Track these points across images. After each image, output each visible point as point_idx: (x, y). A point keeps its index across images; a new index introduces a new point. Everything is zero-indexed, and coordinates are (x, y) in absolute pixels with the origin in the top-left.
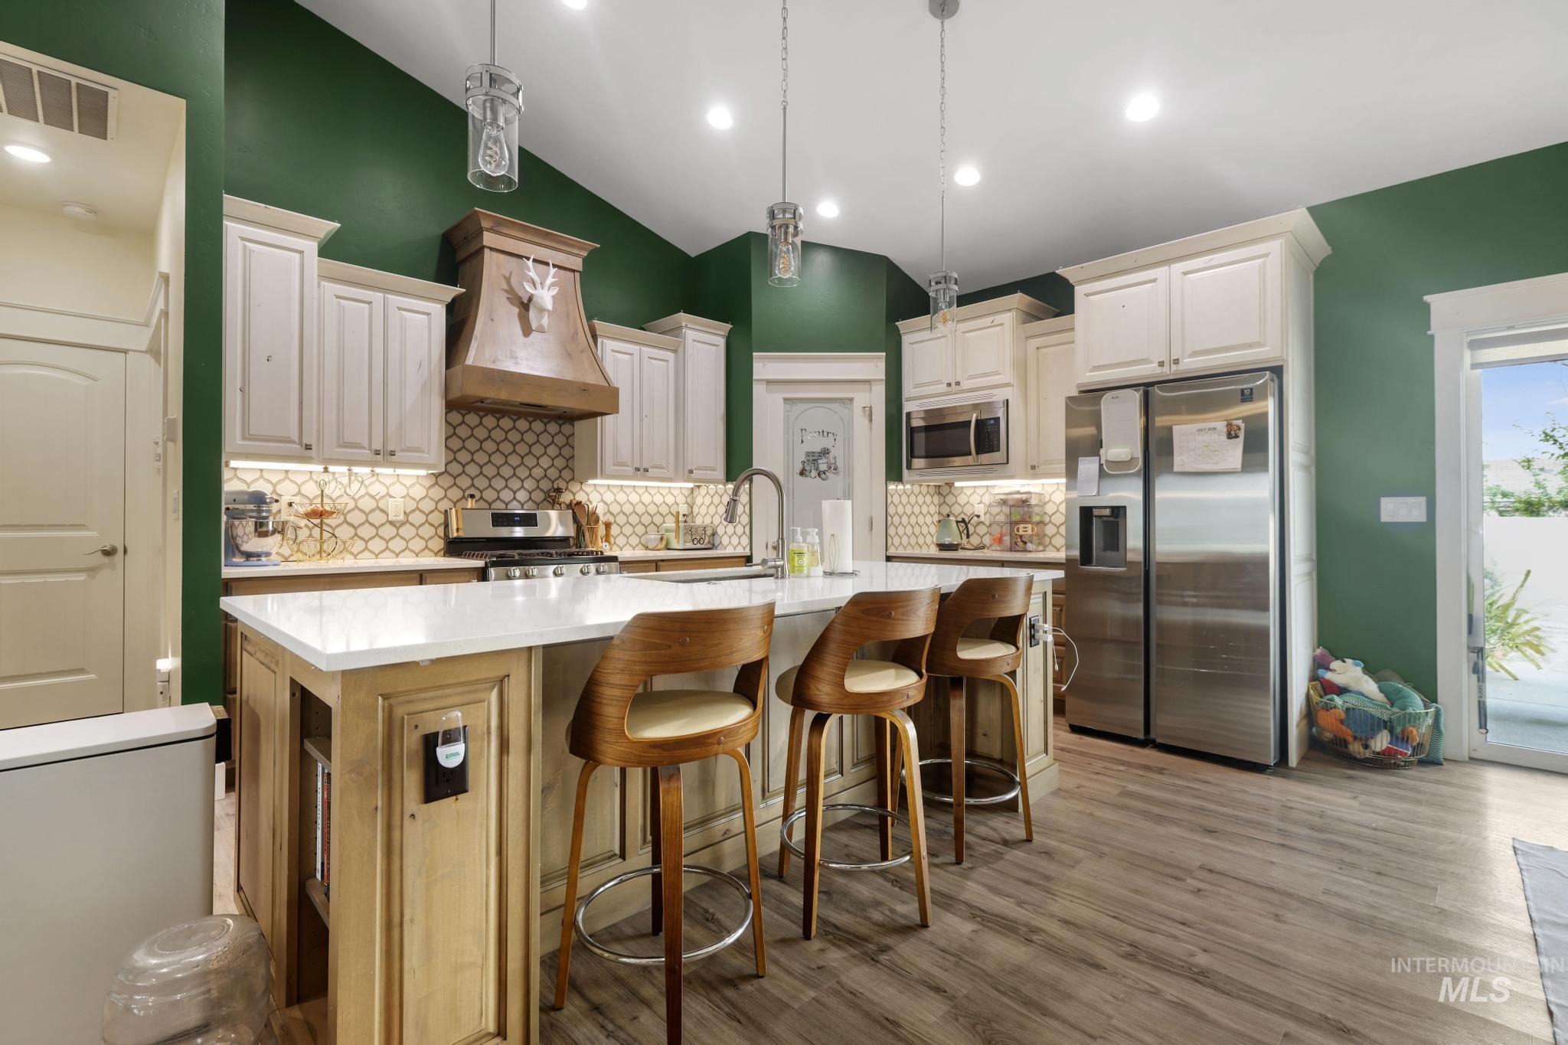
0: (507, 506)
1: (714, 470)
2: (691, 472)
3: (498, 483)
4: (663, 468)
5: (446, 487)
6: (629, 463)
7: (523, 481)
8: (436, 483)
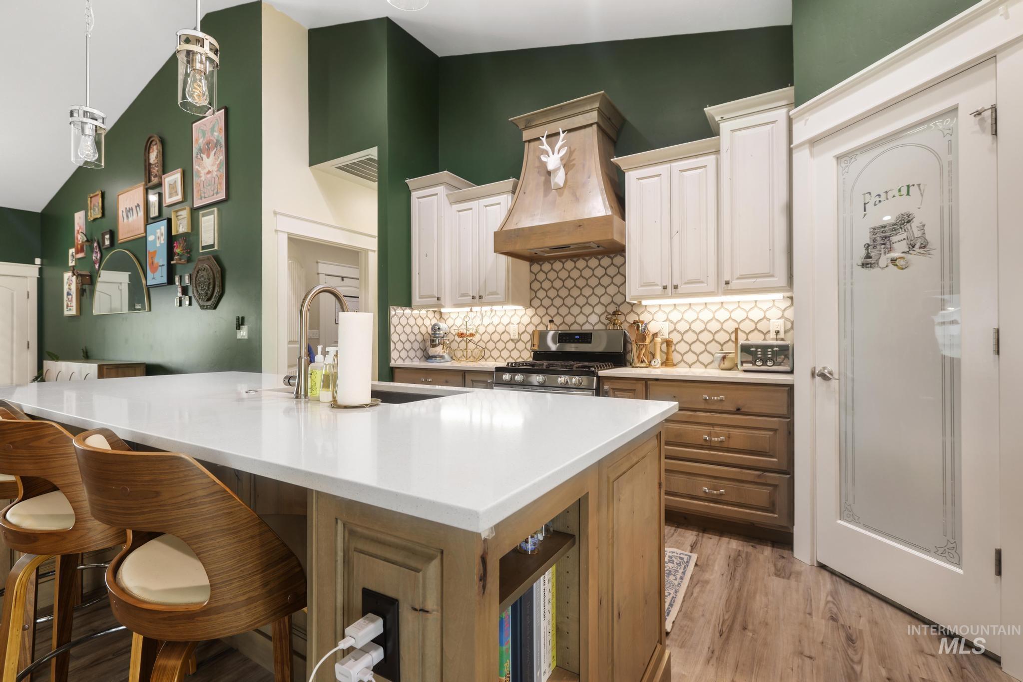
0: (581, 327)
1: (772, 276)
2: (727, 283)
3: (575, 310)
4: (702, 282)
5: (541, 316)
6: (659, 284)
7: (593, 307)
8: (536, 313)
